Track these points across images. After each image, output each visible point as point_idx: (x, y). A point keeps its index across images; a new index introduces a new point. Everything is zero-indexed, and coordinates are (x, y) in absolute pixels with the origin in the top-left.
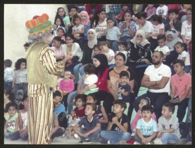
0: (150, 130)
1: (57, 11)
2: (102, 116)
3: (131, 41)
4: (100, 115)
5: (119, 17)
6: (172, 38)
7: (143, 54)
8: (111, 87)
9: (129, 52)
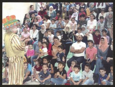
0: (78, 78)
1: (25, 15)
2: (51, 70)
3: (63, 30)
4: (50, 69)
5: (55, 19)
6: (84, 29)
7: (70, 37)
8: (54, 54)
9: (62, 36)
